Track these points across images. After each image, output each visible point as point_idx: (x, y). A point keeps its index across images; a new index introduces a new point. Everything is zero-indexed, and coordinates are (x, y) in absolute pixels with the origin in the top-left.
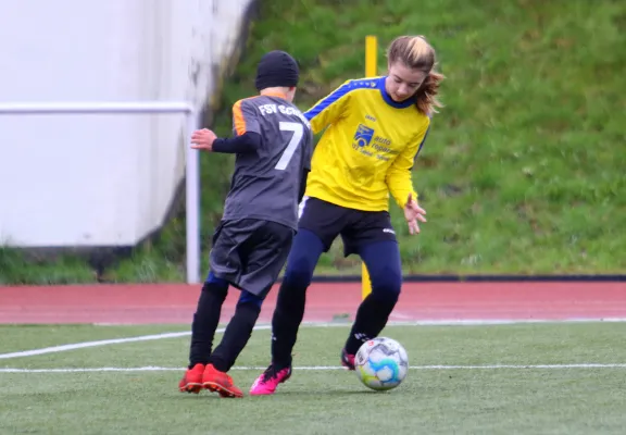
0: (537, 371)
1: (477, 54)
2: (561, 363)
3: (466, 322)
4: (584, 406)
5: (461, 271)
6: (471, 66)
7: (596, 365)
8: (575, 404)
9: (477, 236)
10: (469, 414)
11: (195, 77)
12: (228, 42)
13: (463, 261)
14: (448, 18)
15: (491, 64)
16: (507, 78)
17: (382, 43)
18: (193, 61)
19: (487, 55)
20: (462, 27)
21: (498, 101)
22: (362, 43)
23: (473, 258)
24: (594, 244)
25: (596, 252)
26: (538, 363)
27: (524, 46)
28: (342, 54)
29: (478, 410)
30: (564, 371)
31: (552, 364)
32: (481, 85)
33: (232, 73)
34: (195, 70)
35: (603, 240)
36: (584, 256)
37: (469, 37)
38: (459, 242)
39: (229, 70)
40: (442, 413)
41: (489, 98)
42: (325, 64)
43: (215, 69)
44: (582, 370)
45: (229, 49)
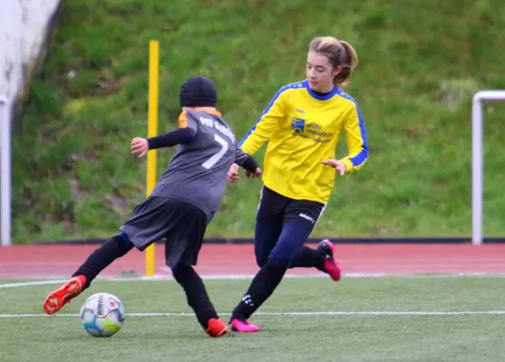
0: (291, 317)
1: (242, 56)
2: (310, 311)
3: (232, 277)
4: (329, 347)
5: (227, 236)
6: (237, 66)
7: (340, 313)
8: (322, 345)
9: (241, 206)
10: (233, 353)
11: (8, 75)
12: (35, 44)
13: (229, 227)
14: (218, 26)
15: (254, 64)
16: (267, 76)
17: (162, 47)
18: (6, 61)
19: (250, 56)
20: (230, 33)
21: (260, 95)
22: (147, 46)
23: (238, 224)
24: (338, 213)
25: (339, 220)
26: (291, 311)
27: (282, 49)
28: (129, 55)
29: (241, 350)
30: (313, 317)
31: (303, 311)
32: (245, 81)
33: (39, 71)
34: (8, 68)
35: (345, 209)
36: (330, 222)
37: (236, 41)
38: (226, 211)
39: (35, 68)
40: (211, 352)
41: (251, 91)
42: (116, 64)
43: (24, 67)
44: (328, 317)
45: (36, 51)
